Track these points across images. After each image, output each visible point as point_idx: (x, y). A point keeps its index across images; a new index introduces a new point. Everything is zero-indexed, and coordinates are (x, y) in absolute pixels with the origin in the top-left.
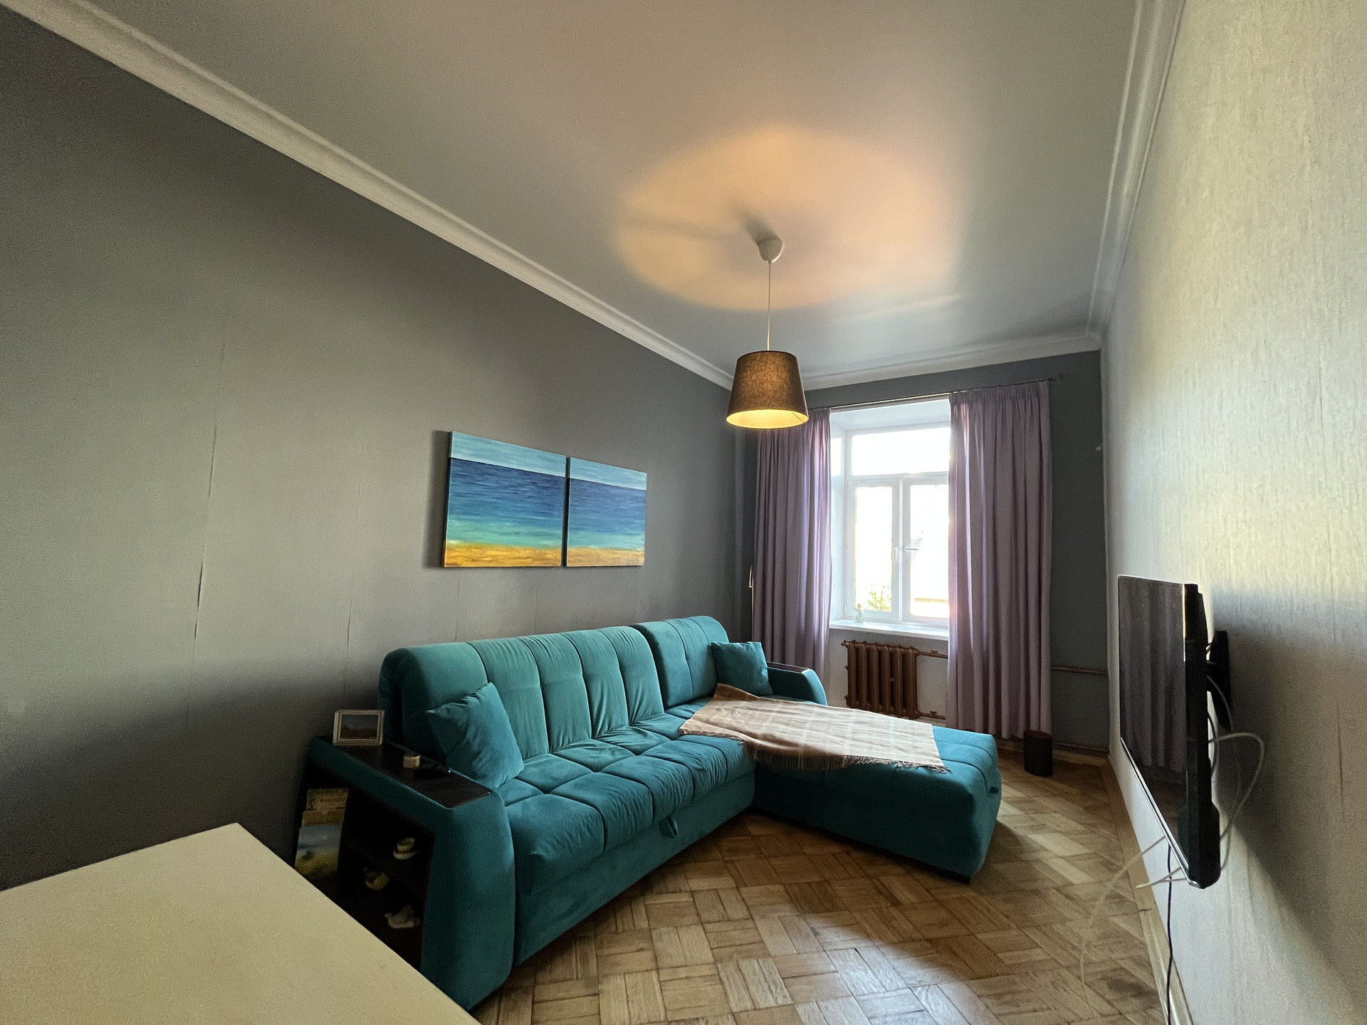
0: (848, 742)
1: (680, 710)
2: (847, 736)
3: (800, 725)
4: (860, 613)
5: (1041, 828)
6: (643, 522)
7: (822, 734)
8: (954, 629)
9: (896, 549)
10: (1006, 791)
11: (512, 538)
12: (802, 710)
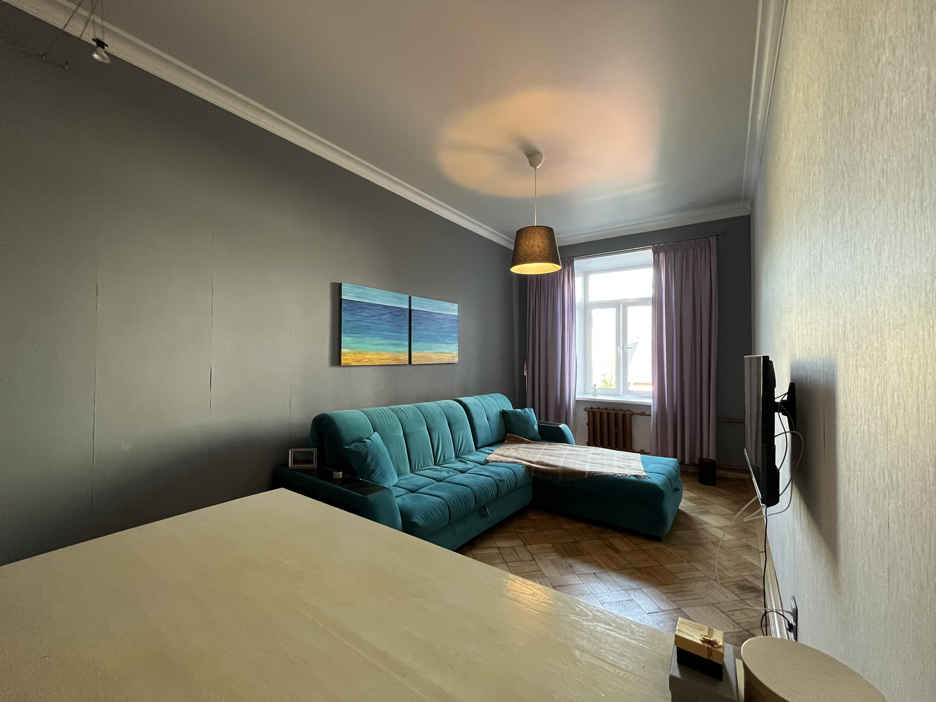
0: (589, 464)
1: (486, 450)
2: (588, 461)
3: (560, 456)
4: (595, 389)
5: (706, 512)
6: (457, 335)
7: (573, 461)
8: (655, 398)
9: (619, 348)
10: (686, 494)
11: (380, 347)
12: (560, 448)
